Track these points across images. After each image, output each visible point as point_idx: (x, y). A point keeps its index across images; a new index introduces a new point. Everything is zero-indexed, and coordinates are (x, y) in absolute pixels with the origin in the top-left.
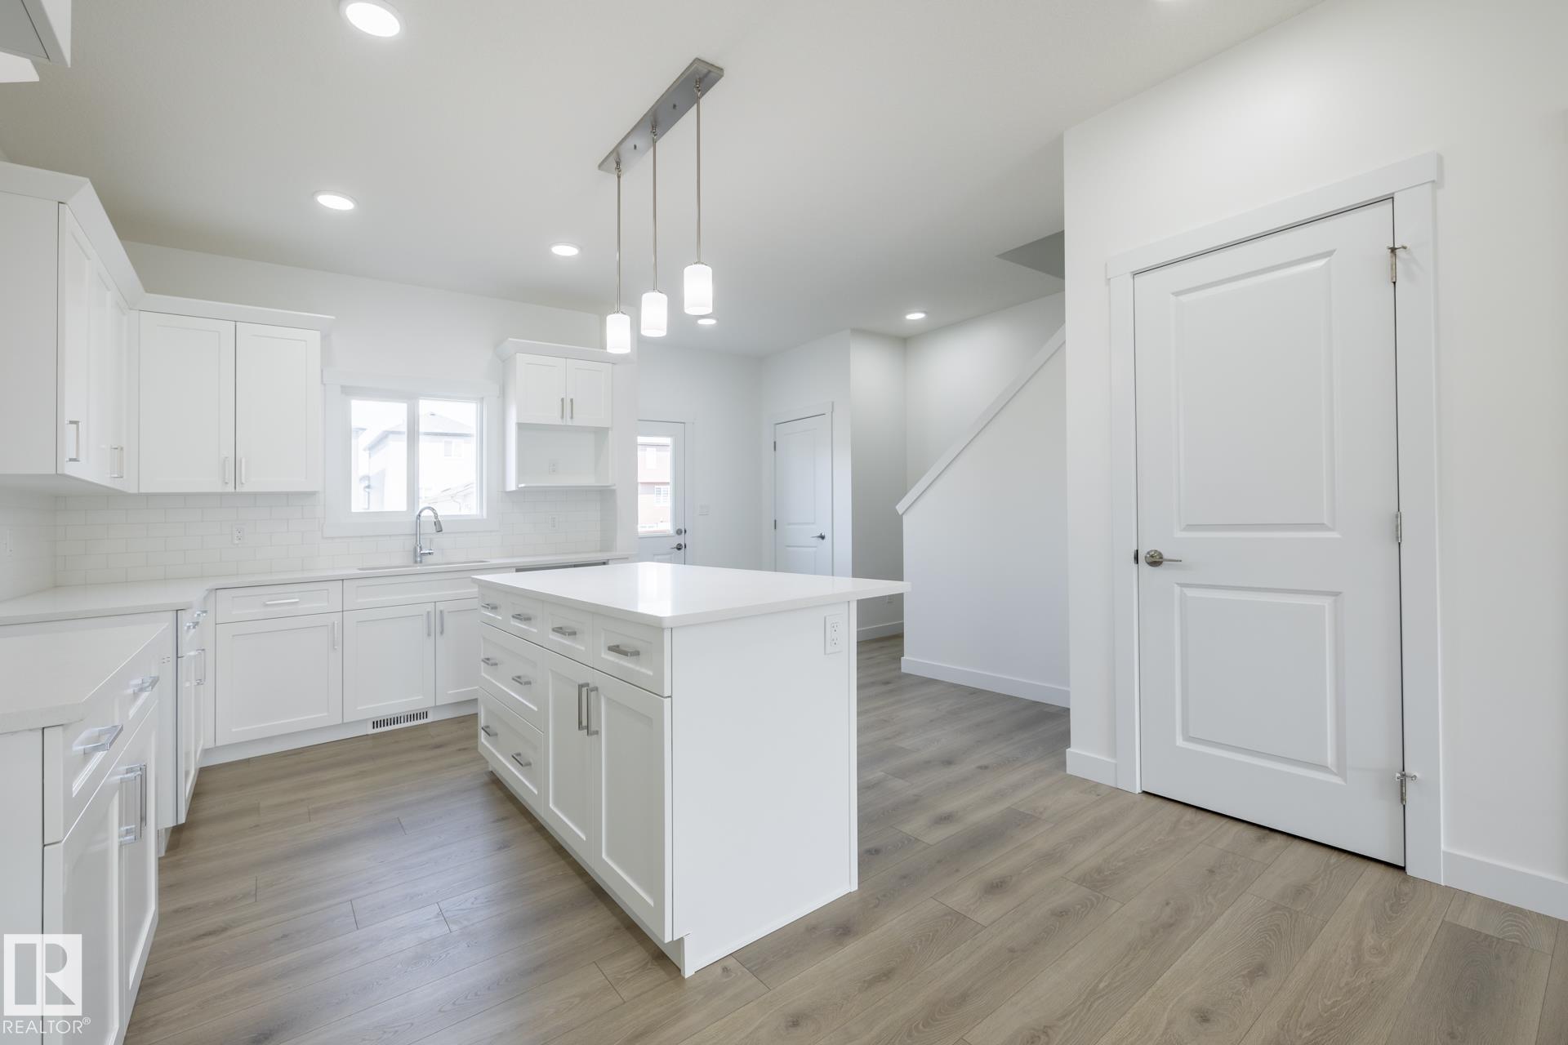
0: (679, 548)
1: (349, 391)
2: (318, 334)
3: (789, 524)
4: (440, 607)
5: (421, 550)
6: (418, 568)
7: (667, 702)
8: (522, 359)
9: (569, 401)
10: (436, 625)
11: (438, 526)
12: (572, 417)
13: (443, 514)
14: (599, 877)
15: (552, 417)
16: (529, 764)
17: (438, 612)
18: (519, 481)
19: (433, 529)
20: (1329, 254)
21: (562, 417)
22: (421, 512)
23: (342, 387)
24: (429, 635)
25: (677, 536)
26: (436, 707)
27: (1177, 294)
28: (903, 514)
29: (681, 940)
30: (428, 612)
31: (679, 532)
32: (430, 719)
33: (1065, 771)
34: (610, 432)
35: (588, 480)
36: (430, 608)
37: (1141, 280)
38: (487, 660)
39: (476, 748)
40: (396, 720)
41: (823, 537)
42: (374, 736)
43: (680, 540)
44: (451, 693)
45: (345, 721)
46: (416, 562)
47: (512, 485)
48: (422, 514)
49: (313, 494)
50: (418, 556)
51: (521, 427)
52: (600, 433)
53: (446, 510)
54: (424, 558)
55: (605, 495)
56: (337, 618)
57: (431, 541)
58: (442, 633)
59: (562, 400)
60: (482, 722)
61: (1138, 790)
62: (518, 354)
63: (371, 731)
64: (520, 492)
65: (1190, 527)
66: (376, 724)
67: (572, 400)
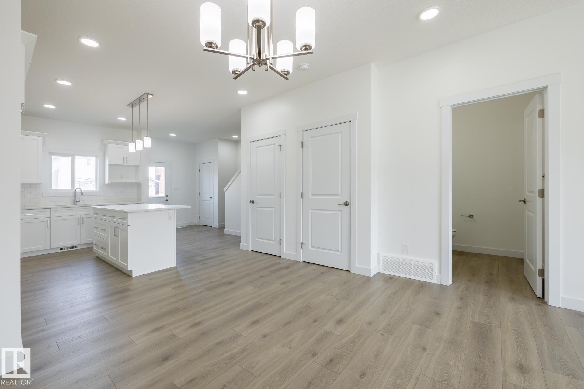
0: (167, 201)
1: (51, 154)
2: (42, 138)
3: (203, 194)
4: (82, 216)
5: (76, 200)
6: (75, 205)
7: (129, 227)
8: (110, 146)
9: (126, 158)
10: (81, 221)
11: (82, 194)
12: (127, 163)
13: (83, 190)
14: (118, 266)
15: (120, 162)
16: (105, 249)
17: (81, 218)
18: (109, 181)
19: (80, 194)
20: (274, 144)
21: (124, 163)
22: (76, 189)
23: (49, 152)
24: (79, 224)
25: (166, 197)
26: (81, 244)
27: (257, 147)
28: (225, 191)
29: (132, 270)
30: (78, 218)
31: (167, 196)
32: (79, 248)
33: (239, 248)
34: (140, 167)
35: (134, 181)
36: (79, 216)
37: (252, 143)
38: (95, 227)
39: (92, 251)
40: (68, 248)
41: (211, 198)
42: (60, 252)
43: (167, 198)
44: (86, 241)
45: (51, 248)
46: (74, 204)
47: (107, 182)
48: (76, 190)
49: (39, 184)
50: (75, 202)
51: (109, 165)
52: (137, 167)
53: (83, 189)
54: (77, 203)
55: (139, 185)
56: (48, 219)
57: (79, 198)
58: (83, 224)
59: (124, 158)
60: (94, 243)
61: (250, 250)
62: (109, 144)
63: (59, 251)
64: (109, 184)
65: (258, 195)
66: (61, 249)
67: (127, 158)
